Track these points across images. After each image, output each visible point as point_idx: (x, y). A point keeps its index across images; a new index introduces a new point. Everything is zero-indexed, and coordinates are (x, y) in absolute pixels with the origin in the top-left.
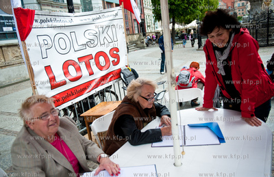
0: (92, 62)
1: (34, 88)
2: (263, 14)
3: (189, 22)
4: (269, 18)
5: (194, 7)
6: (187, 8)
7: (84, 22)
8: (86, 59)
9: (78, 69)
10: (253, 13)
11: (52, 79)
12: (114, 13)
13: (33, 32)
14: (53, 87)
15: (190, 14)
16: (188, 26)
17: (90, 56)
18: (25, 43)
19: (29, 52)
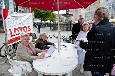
0: (22, 29)
1: (7, 35)
2: (69, 21)
3: (46, 20)
4: (71, 23)
5: (49, 16)
6: (46, 16)
7: (21, 16)
8: (20, 28)
9: (18, 31)
10: (67, 20)
11: (11, 33)
12: (30, 15)
13: (8, 17)
14: (11, 36)
15: (47, 18)
16: (46, 22)
17: (22, 28)
18: (5, 20)
19: (6, 23)
